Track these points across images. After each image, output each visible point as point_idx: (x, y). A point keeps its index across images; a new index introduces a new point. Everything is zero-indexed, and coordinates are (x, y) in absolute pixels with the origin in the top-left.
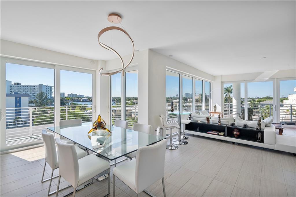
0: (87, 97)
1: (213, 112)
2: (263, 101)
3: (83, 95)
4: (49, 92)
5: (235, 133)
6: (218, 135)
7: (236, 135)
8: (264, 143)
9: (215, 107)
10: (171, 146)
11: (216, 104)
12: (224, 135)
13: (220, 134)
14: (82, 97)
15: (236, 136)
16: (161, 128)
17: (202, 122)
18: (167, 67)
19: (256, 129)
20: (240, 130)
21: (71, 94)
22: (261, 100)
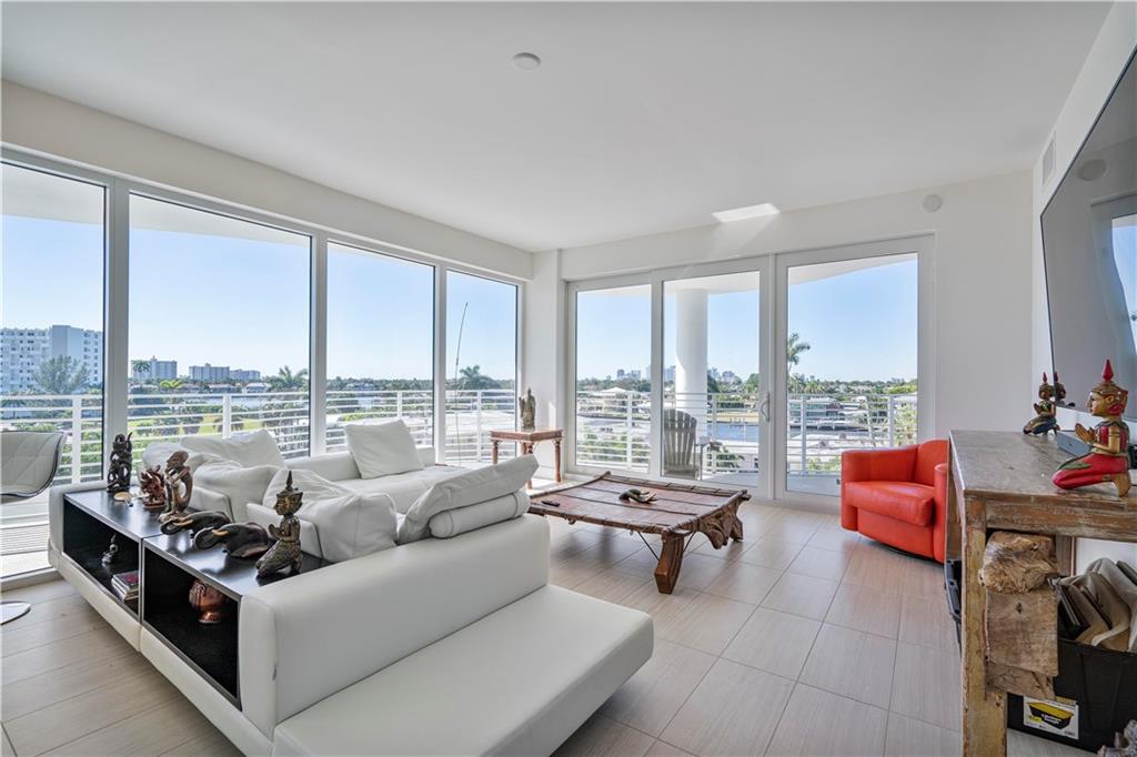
3: (254, 372)
4: (96, 358)
8: (240, 706)
9: (528, 408)
21: (204, 365)
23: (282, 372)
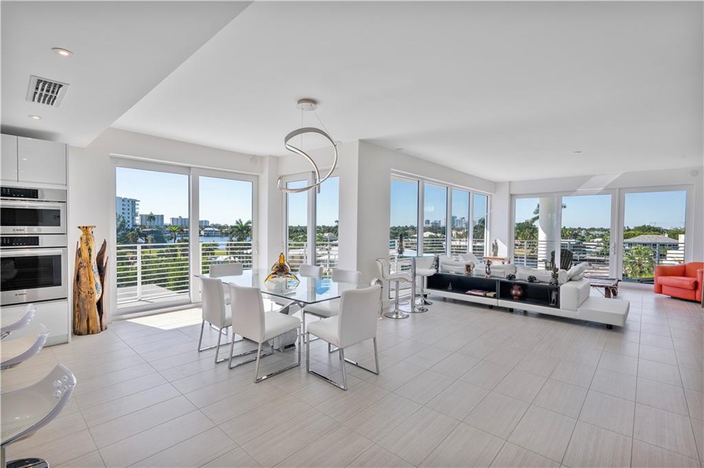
0: (215, 226)
1: (492, 256)
2: (634, 235)
3: (206, 221)
4: (129, 214)
5: (514, 292)
6: (485, 296)
7: (516, 295)
8: (559, 308)
9: (495, 247)
10: (397, 313)
11: (499, 242)
12: (495, 297)
13: (488, 294)
14: (204, 224)
15: (515, 297)
16: (379, 281)
17: (458, 273)
18: (392, 169)
19: (548, 285)
20: (523, 286)
21: (178, 217)
22: (627, 233)
23: (237, 223)
